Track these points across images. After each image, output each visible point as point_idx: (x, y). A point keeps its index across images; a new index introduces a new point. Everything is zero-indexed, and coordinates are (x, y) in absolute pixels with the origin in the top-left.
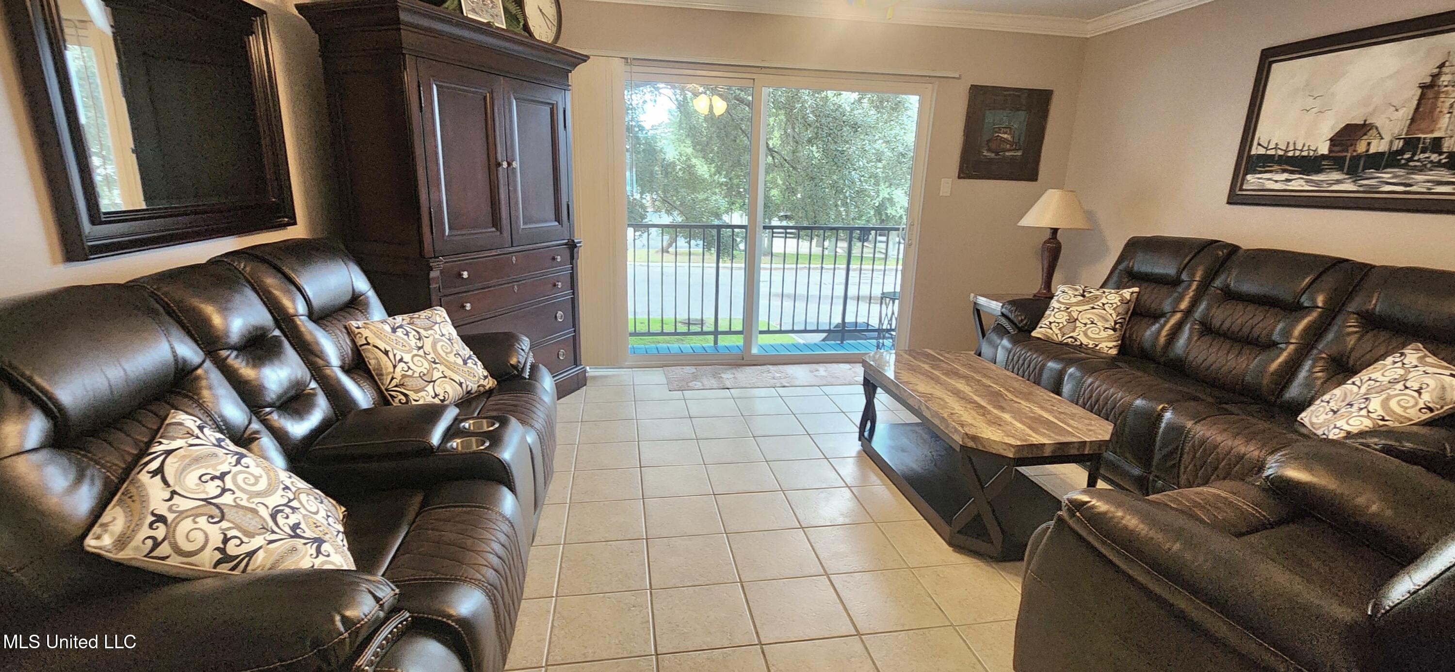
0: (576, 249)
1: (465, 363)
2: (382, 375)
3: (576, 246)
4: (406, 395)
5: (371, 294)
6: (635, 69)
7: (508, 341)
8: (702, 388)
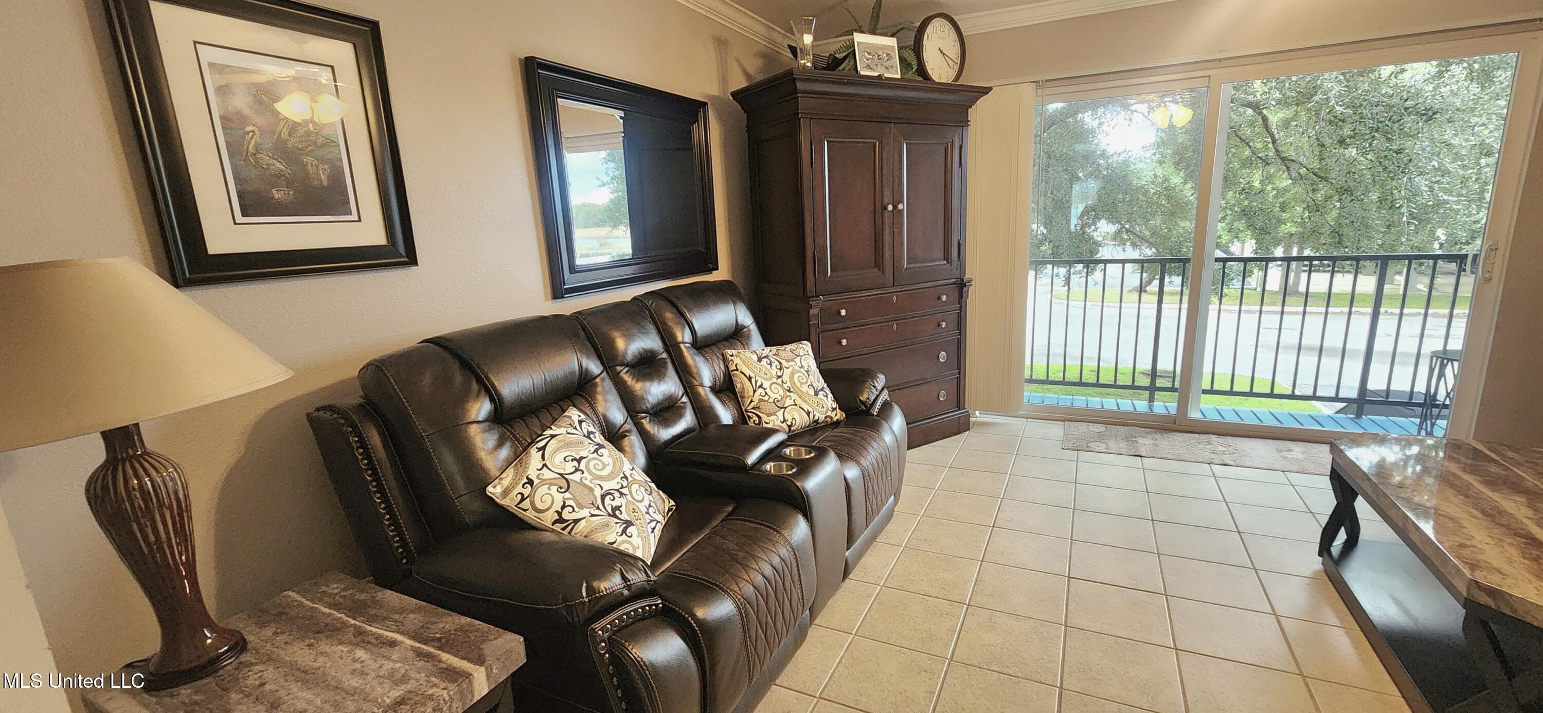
0: (965, 289)
1: (816, 394)
2: (744, 397)
3: (965, 285)
4: (759, 417)
5: (753, 328)
6: (1047, 91)
7: (862, 377)
8: (1105, 451)
